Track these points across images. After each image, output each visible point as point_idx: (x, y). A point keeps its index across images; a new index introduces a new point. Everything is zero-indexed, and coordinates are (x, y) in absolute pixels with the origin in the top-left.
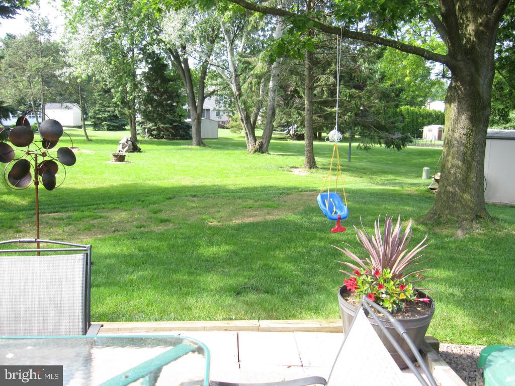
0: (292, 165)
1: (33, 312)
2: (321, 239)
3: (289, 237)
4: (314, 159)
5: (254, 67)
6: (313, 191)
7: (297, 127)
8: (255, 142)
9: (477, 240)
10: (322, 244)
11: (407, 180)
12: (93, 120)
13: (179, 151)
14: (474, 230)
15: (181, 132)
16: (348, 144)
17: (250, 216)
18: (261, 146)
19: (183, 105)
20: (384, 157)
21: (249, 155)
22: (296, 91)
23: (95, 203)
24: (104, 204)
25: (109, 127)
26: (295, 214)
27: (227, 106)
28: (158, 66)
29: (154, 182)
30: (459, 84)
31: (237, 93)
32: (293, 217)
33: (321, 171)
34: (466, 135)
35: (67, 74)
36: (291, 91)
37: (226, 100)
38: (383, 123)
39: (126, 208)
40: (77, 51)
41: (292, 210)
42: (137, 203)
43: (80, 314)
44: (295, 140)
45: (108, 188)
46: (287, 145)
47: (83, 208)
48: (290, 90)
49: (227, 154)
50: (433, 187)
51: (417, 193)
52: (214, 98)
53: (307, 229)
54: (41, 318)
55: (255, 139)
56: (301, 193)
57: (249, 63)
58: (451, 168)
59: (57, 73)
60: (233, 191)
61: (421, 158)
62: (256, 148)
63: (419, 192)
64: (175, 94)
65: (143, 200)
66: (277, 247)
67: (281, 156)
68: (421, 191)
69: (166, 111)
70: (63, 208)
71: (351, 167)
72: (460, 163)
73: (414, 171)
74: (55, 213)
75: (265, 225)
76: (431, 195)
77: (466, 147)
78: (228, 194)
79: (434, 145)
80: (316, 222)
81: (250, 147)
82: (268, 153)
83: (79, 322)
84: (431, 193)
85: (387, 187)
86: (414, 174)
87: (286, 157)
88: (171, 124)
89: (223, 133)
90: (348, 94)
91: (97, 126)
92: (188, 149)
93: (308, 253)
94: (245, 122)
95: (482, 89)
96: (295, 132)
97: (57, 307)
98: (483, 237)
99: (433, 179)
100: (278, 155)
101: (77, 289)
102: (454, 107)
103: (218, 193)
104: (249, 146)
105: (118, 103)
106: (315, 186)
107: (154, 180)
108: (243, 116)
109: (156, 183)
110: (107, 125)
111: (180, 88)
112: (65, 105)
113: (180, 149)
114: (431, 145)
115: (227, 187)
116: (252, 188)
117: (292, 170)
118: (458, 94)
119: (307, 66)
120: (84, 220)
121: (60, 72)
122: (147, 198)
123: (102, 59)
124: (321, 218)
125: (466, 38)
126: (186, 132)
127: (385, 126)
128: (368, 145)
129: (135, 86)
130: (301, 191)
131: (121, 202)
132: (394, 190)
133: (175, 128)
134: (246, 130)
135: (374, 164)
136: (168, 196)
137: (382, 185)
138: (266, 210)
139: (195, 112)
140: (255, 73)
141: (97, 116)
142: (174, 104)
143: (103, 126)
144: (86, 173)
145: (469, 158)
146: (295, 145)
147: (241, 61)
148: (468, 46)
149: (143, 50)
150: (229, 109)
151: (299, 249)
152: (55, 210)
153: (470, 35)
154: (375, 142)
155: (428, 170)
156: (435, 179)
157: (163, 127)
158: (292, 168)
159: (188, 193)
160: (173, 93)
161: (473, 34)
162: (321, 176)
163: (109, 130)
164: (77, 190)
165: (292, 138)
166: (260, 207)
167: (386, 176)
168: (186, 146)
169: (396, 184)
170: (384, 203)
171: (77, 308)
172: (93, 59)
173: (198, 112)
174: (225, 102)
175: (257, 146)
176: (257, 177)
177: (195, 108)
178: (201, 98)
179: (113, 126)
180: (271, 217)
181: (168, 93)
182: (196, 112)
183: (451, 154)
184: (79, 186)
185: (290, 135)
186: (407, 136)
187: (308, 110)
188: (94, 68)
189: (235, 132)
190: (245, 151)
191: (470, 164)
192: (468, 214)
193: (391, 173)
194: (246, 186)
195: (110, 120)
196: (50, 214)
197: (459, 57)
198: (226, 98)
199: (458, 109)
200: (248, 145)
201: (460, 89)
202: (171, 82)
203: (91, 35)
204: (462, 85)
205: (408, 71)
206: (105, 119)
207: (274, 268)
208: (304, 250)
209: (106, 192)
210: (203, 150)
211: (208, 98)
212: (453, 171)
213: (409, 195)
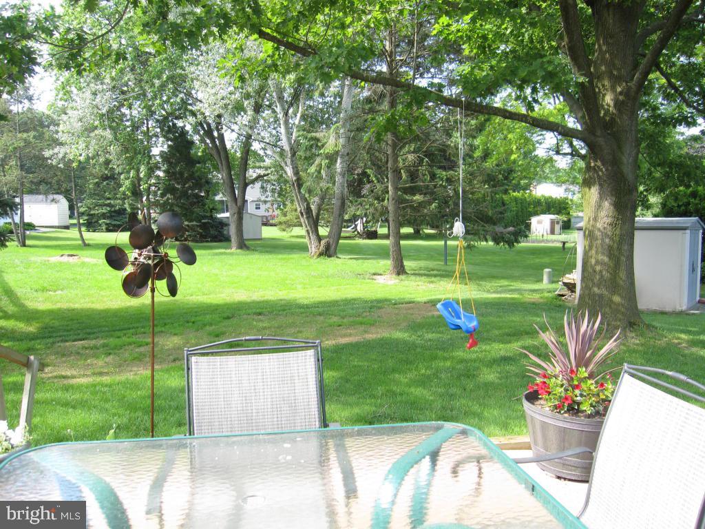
0: (373, 271)
1: (266, 414)
2: (445, 359)
3: (404, 359)
4: (402, 262)
5: (323, 146)
6: (410, 303)
7: (367, 222)
8: (320, 243)
9: (635, 351)
10: (448, 364)
11: (525, 285)
12: (86, 218)
13: (217, 257)
14: (629, 339)
15: (213, 232)
16: (442, 243)
17: (345, 336)
18: (328, 247)
19: (215, 195)
20: (489, 257)
21: (312, 261)
22: (364, 174)
23: (131, 326)
24: (143, 327)
25: (109, 227)
26: (401, 330)
27: (276, 195)
28: (181, 143)
29: (199, 297)
30: (599, 163)
31: (294, 178)
32: (399, 335)
33: (413, 278)
34: (611, 224)
35: (60, 156)
36: (358, 175)
37: (274, 187)
38: (490, 213)
39: (177, 332)
40: (75, 124)
41: (394, 325)
42: (187, 325)
43: (317, 413)
44: (365, 238)
45: (138, 307)
46: (357, 245)
47: (118, 333)
48: (356, 172)
49: (282, 259)
50: (561, 293)
51: (542, 301)
52: (258, 185)
53: (422, 347)
54: (275, 419)
55: (319, 238)
56: (396, 306)
57: (318, 140)
58: (595, 265)
59: (47, 153)
60: (307, 307)
61: (537, 258)
62: (320, 250)
63: (545, 300)
64: (203, 181)
65: (193, 320)
66: (394, 371)
67: (355, 261)
68: (547, 298)
69: (192, 204)
70: (89, 334)
71: (448, 271)
72: (606, 259)
73: (531, 275)
74: (81, 340)
75: (367, 346)
76: (561, 303)
77: (612, 239)
78: (302, 310)
79: (548, 241)
80: (430, 340)
81: (313, 249)
82: (337, 257)
83: (315, 421)
84: (560, 300)
85: (503, 295)
86: (531, 279)
87: (360, 261)
88: (200, 221)
89: (268, 232)
90: (445, 177)
91: (92, 225)
92: (225, 254)
93: (436, 375)
94: (305, 216)
95: (627, 170)
96: (364, 229)
97: (292, 407)
98: (641, 348)
99: (561, 283)
100: (351, 259)
101: (311, 383)
102: (594, 192)
103: (289, 309)
104: (311, 247)
105: (127, 192)
106: (412, 296)
107: (198, 295)
108: (303, 209)
109: (202, 299)
110: (107, 224)
111: (210, 172)
112: (51, 197)
113: (216, 254)
114: (543, 241)
115: (298, 302)
116: (331, 302)
117: (375, 277)
118: (598, 175)
119: (390, 142)
120: (126, 347)
121: (51, 152)
122: (198, 318)
123: (108, 134)
124: (434, 334)
125: (604, 109)
126: (219, 231)
127: (491, 218)
128: (472, 243)
129: (151, 170)
130: (395, 304)
131: (165, 324)
132: (513, 299)
133: (204, 226)
134: (306, 227)
135: (477, 267)
136: (225, 315)
137: (494, 292)
138: (362, 328)
139: (234, 205)
140: (326, 152)
141: (92, 212)
142: (203, 194)
143: (100, 225)
144: (102, 289)
145: (616, 253)
146: (368, 246)
147: (306, 138)
148: (608, 118)
149: (162, 122)
150: (279, 199)
151: (423, 371)
152: (80, 337)
153: (609, 106)
154: (480, 240)
155: (550, 272)
156: (563, 283)
157: (188, 226)
158: (374, 274)
159: (250, 311)
160: (201, 179)
161: (612, 104)
162: (413, 283)
163: (108, 230)
164: (97, 310)
165: (360, 236)
166: (352, 325)
167: (497, 281)
168: (223, 251)
169: (512, 290)
170: (506, 314)
171: (313, 406)
172: (96, 135)
173: (239, 204)
174: (273, 191)
175: (322, 248)
176: (333, 288)
177: (235, 199)
178: (242, 186)
179: (114, 226)
180: (371, 336)
181: (194, 179)
182: (236, 205)
183: (594, 248)
184: (99, 306)
185: (358, 232)
186: (520, 230)
187: (393, 199)
188: (96, 147)
189: (284, 230)
190: (306, 255)
191: (619, 259)
192: (620, 320)
193: (503, 278)
194: (323, 299)
195: (111, 217)
196: (76, 343)
197: (599, 133)
198: (274, 185)
199: (599, 193)
200: (309, 247)
201: (601, 170)
202: (198, 165)
203: (94, 103)
204: (603, 165)
205: (515, 147)
206: (104, 216)
207: (401, 394)
208: (429, 372)
209: (139, 312)
210: (248, 255)
211: (251, 185)
212: (598, 268)
213: (534, 304)
